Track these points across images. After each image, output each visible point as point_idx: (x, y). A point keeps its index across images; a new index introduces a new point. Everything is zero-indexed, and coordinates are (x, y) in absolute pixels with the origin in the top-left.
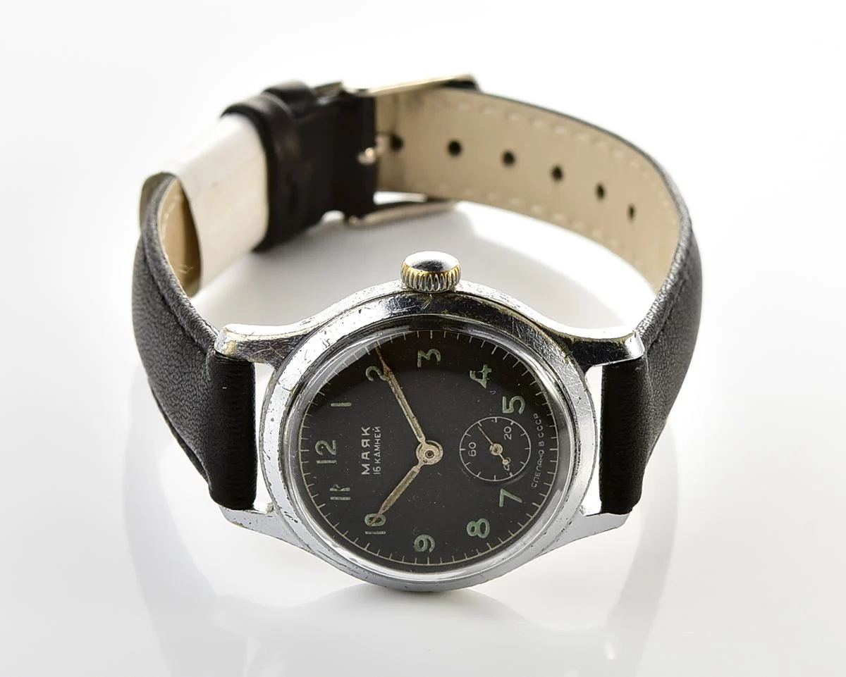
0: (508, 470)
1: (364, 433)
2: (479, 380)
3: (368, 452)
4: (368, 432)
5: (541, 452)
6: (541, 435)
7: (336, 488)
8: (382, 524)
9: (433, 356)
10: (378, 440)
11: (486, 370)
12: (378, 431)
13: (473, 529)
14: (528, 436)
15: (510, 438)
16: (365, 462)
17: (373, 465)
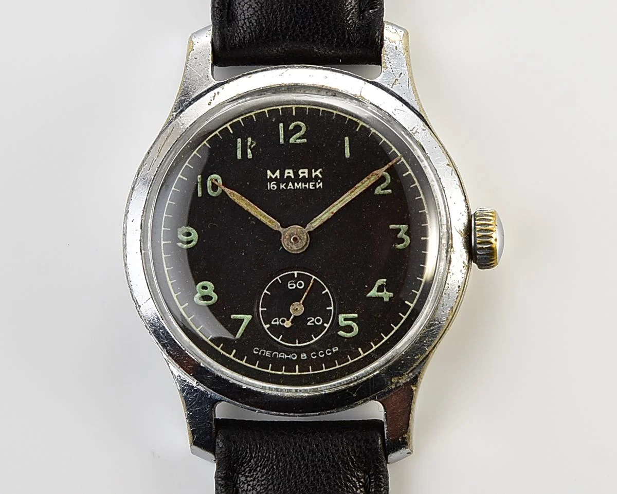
0: (273, 323)
1: (315, 172)
2: (375, 288)
3: (293, 177)
4: (316, 176)
5: (294, 356)
6: (314, 355)
7: (252, 143)
8: (210, 192)
9: (402, 241)
10: (307, 186)
11: (386, 295)
12: (317, 187)
13: (205, 288)
14: (311, 342)
15: (309, 324)
16: (282, 174)
17: (278, 181)
